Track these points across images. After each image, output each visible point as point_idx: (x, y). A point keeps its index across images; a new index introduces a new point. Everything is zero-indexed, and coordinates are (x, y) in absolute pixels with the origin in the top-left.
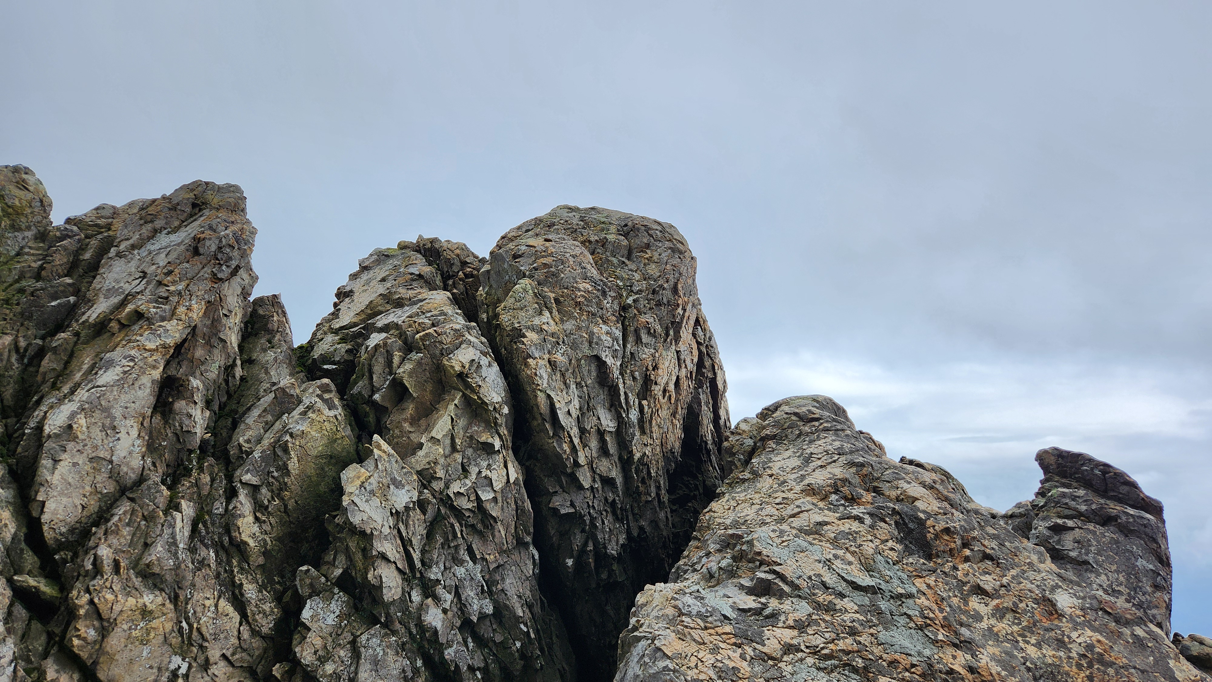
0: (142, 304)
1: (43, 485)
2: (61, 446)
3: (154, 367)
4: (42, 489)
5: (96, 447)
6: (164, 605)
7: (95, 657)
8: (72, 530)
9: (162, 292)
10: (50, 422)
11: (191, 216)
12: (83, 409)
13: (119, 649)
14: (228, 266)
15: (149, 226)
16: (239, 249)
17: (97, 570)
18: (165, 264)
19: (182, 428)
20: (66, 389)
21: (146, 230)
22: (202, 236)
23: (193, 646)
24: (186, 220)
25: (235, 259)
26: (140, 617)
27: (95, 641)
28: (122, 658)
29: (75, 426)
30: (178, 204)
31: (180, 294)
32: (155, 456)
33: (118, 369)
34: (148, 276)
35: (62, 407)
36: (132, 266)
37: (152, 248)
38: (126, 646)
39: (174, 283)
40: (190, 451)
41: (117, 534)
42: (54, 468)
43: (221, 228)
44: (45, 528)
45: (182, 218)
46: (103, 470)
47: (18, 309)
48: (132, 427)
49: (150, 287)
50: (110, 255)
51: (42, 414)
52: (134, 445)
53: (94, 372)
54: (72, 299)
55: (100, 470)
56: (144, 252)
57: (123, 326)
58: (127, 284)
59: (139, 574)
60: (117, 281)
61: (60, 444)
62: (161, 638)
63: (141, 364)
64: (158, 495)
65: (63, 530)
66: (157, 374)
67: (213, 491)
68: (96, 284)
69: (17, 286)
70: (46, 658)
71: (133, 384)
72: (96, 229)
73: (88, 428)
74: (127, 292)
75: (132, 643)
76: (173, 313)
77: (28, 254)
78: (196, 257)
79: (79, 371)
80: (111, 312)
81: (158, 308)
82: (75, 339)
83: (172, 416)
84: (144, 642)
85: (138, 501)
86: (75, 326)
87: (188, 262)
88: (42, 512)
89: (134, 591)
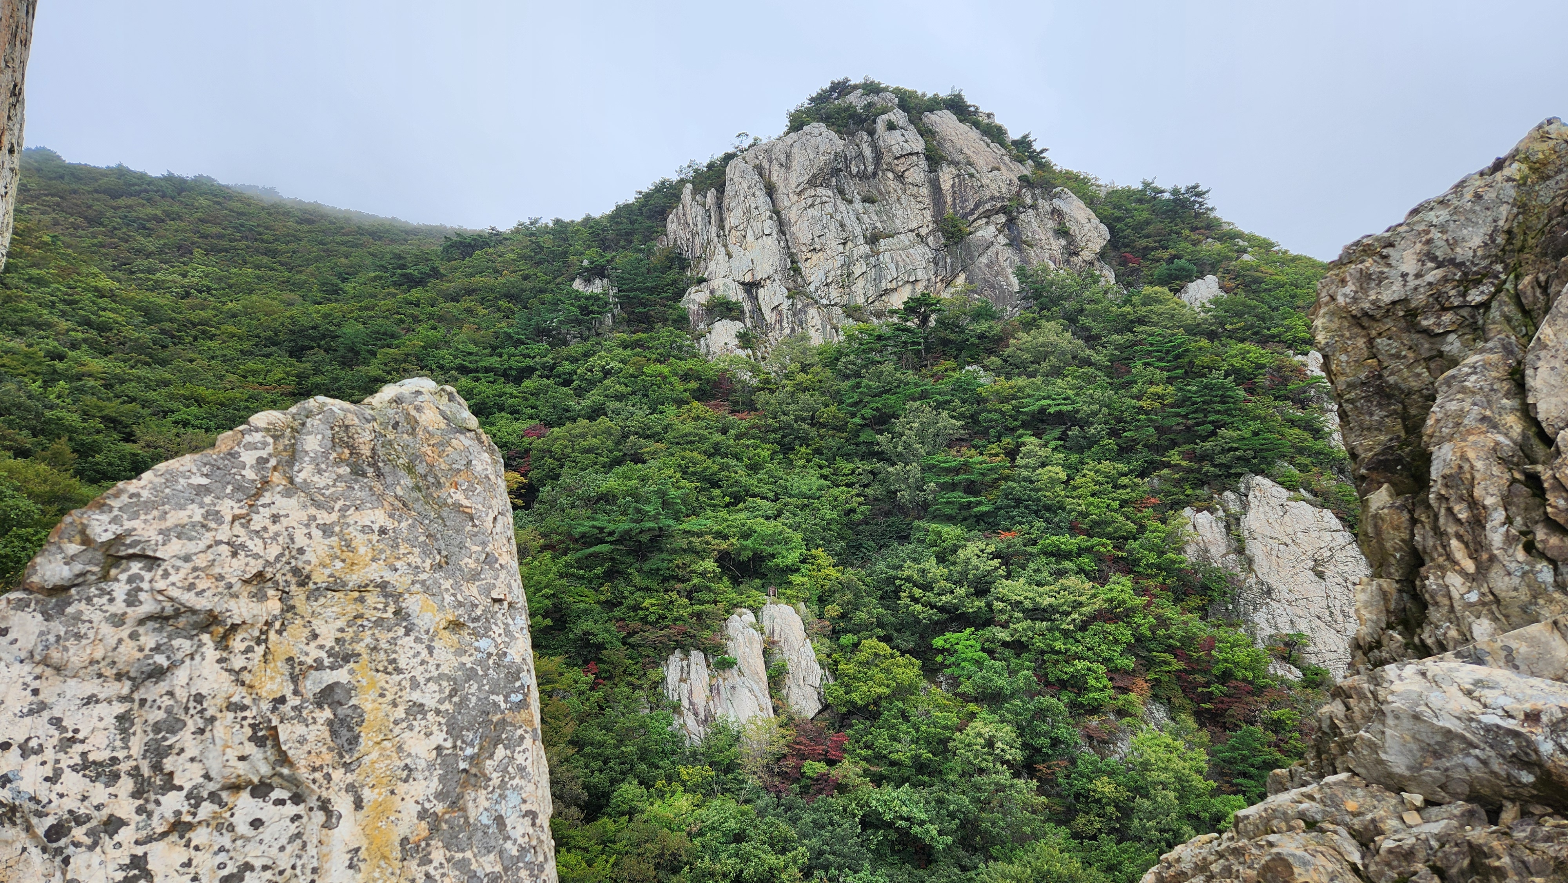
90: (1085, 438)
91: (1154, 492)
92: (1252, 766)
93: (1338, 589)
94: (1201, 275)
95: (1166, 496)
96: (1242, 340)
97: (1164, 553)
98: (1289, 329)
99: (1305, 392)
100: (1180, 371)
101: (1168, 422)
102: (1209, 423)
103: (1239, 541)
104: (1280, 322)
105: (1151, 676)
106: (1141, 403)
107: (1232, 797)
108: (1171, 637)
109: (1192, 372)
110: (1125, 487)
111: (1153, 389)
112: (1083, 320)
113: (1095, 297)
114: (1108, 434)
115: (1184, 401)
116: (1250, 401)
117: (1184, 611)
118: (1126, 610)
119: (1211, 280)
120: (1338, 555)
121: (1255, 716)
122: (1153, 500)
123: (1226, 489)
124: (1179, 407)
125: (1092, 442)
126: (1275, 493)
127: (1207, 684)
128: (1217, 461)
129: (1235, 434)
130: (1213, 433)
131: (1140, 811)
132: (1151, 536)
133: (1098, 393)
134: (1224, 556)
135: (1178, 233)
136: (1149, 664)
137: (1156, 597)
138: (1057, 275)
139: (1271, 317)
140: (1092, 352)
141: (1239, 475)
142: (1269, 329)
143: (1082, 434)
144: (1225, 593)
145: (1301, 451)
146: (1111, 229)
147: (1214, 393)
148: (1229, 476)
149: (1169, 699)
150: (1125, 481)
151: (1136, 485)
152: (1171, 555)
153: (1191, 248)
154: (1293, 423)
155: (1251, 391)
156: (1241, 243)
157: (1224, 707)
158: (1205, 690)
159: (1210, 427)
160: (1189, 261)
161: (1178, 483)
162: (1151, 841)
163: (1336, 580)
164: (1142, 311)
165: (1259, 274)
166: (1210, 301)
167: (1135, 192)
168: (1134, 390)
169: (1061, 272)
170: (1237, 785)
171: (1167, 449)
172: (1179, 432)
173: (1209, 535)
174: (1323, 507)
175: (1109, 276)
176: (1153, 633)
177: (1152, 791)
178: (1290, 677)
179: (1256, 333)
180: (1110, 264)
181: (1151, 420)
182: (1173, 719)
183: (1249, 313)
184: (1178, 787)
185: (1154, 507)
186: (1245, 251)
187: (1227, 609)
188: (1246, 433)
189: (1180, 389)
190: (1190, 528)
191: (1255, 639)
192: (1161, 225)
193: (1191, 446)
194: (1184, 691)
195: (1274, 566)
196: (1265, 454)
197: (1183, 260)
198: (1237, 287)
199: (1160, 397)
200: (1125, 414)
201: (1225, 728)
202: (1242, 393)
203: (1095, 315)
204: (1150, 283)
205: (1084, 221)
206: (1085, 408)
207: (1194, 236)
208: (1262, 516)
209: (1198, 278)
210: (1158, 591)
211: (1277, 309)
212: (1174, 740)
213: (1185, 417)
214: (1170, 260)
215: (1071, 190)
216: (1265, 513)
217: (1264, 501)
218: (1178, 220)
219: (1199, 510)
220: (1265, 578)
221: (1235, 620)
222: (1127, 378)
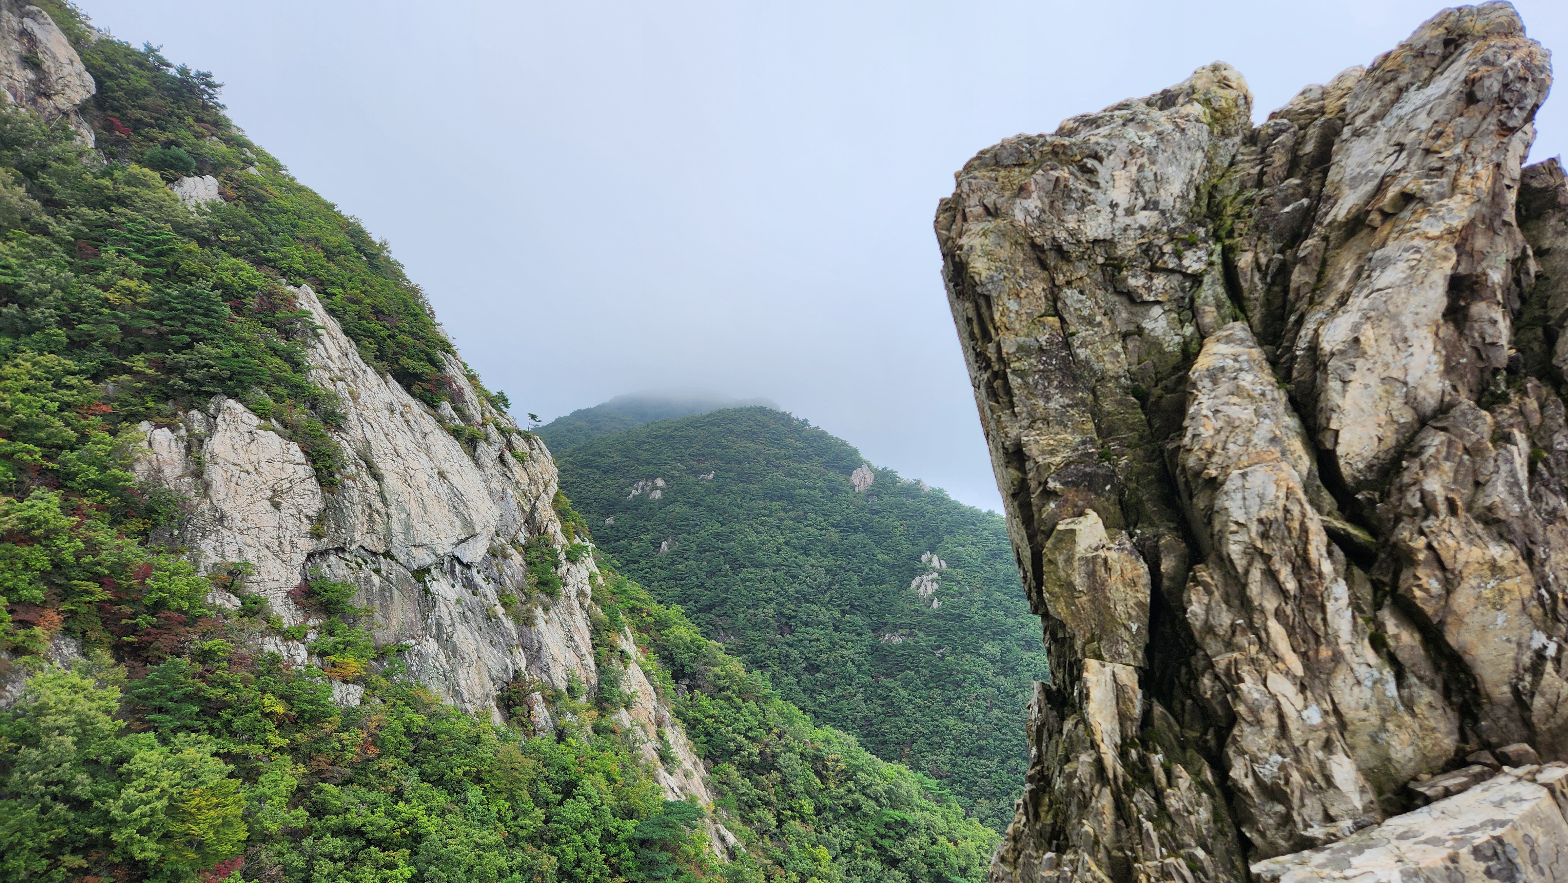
0: (1409, 182)
1: (1334, 411)
2: (1349, 364)
3: (1445, 258)
4: (1334, 416)
5: (1387, 365)
6: (1516, 561)
7: (1441, 614)
8: (1370, 467)
9: (1433, 161)
10: (1327, 338)
11: (1444, 58)
12: (1368, 318)
13: (1468, 610)
14: (1521, 109)
15: (1392, 87)
16: (1533, 81)
17: (1429, 509)
18: (1430, 125)
19: (1484, 339)
20: (1331, 301)
21: (1387, 93)
22: (1478, 75)
23: (1559, 621)
24: (1438, 66)
25: (1531, 96)
26: (1489, 573)
27: (1440, 595)
28: (1473, 621)
29: (1362, 339)
30: (1425, 47)
31: (1458, 159)
32: (1454, 377)
33: (1402, 266)
34: (1408, 147)
35: (1337, 320)
36: (1380, 141)
37: (1402, 112)
38: (1476, 608)
39: (1447, 146)
40: (1496, 371)
41: (1438, 469)
42: (1344, 391)
43: (1502, 58)
44: (1342, 462)
45: (1433, 64)
46: (1397, 394)
47: (1251, 222)
48: (1426, 338)
49: (1415, 159)
50: (1344, 137)
51: (1311, 332)
52: (1429, 363)
53: (1364, 276)
54: (1305, 201)
55: (1393, 394)
56: (1390, 120)
57: (1386, 216)
58: (1378, 165)
59: (1478, 518)
60: (1362, 165)
61: (1348, 361)
62: (1518, 605)
63: (1428, 255)
64: (1479, 422)
65: (1361, 466)
66: (1447, 267)
67: (1547, 421)
68: (1333, 175)
69: (1241, 198)
70: (1380, 609)
71: (1422, 283)
72: (1308, 116)
73: (1376, 340)
74: (1381, 174)
75: (1483, 605)
76: (1454, 187)
77: (1242, 161)
78: (1472, 107)
79: (1341, 278)
80: (1367, 203)
81: (1432, 183)
82: (1324, 244)
83: (1468, 324)
84: (1498, 606)
85: (1452, 429)
86: (1319, 230)
87: (1461, 115)
88: (1336, 443)
89: (1477, 540)
90: (24, 320)
91: (107, 400)
92: (171, 699)
93: (291, 520)
94: (200, 173)
95: (122, 406)
96: (236, 255)
97: (106, 468)
98: (286, 257)
99: (291, 323)
100: (160, 270)
101: (136, 323)
102: (187, 334)
103: (198, 463)
104: (278, 248)
105: (66, 606)
106: (107, 295)
107: (142, 735)
108: (99, 564)
109: (175, 274)
110: (71, 387)
111: (125, 282)
112: (43, 177)
113: (67, 155)
114: (57, 322)
115: (161, 304)
116: (234, 321)
117: (121, 534)
118: (48, 531)
119: (211, 181)
120: (297, 488)
121: (184, 648)
122: (104, 408)
123: (193, 408)
124: (153, 309)
125: (33, 328)
126: (245, 419)
127: (134, 615)
128: (188, 375)
129: (214, 351)
130: (190, 346)
131: (24, 763)
132: (94, 447)
133: (52, 271)
134: (179, 478)
135: (181, 119)
136: (66, 593)
137: (89, 517)
138: (16, 112)
139: (270, 240)
140: (51, 220)
141: (211, 395)
142: (265, 252)
143: (22, 315)
144: (173, 517)
145: (278, 381)
146: (99, 84)
147: (198, 304)
148: (198, 393)
149: (84, 633)
150: (73, 380)
151: (85, 387)
152: (116, 471)
153: (192, 140)
154: (275, 351)
155: (238, 310)
156: (249, 154)
157: (150, 639)
158: (130, 622)
159: (187, 339)
160: (189, 152)
161: (138, 393)
162: (32, 796)
163: (290, 511)
164: (125, 190)
165: (264, 193)
166: (206, 204)
167: (134, 52)
168: (101, 278)
169: (22, 110)
170: (149, 721)
171: (131, 353)
172: (148, 337)
173: (165, 454)
174: (291, 439)
175: (87, 138)
176: (78, 558)
177: (44, 739)
178: (228, 606)
179: (251, 252)
180: (91, 123)
181: (116, 317)
182: (85, 655)
183: (247, 229)
184: (79, 730)
185: (104, 415)
186: (252, 164)
187: (172, 535)
188: (227, 352)
189: (158, 290)
190: (145, 444)
191: (198, 567)
192: (162, 102)
193: (161, 355)
194: (104, 623)
195: (232, 491)
196: (243, 378)
197: (182, 150)
198: (238, 197)
199: (131, 293)
200: (85, 303)
201: (146, 661)
202: (228, 310)
203: (61, 177)
204: (139, 162)
205: (65, 61)
206: (31, 284)
207: (197, 128)
208: (228, 441)
209: (196, 175)
210: (93, 511)
211: (277, 234)
212: (83, 678)
213: (160, 321)
214: (168, 144)
215: (52, 16)
216: (232, 438)
217: (232, 426)
218: (183, 104)
219: (158, 426)
220: (221, 505)
221: (179, 547)
222: (93, 262)
